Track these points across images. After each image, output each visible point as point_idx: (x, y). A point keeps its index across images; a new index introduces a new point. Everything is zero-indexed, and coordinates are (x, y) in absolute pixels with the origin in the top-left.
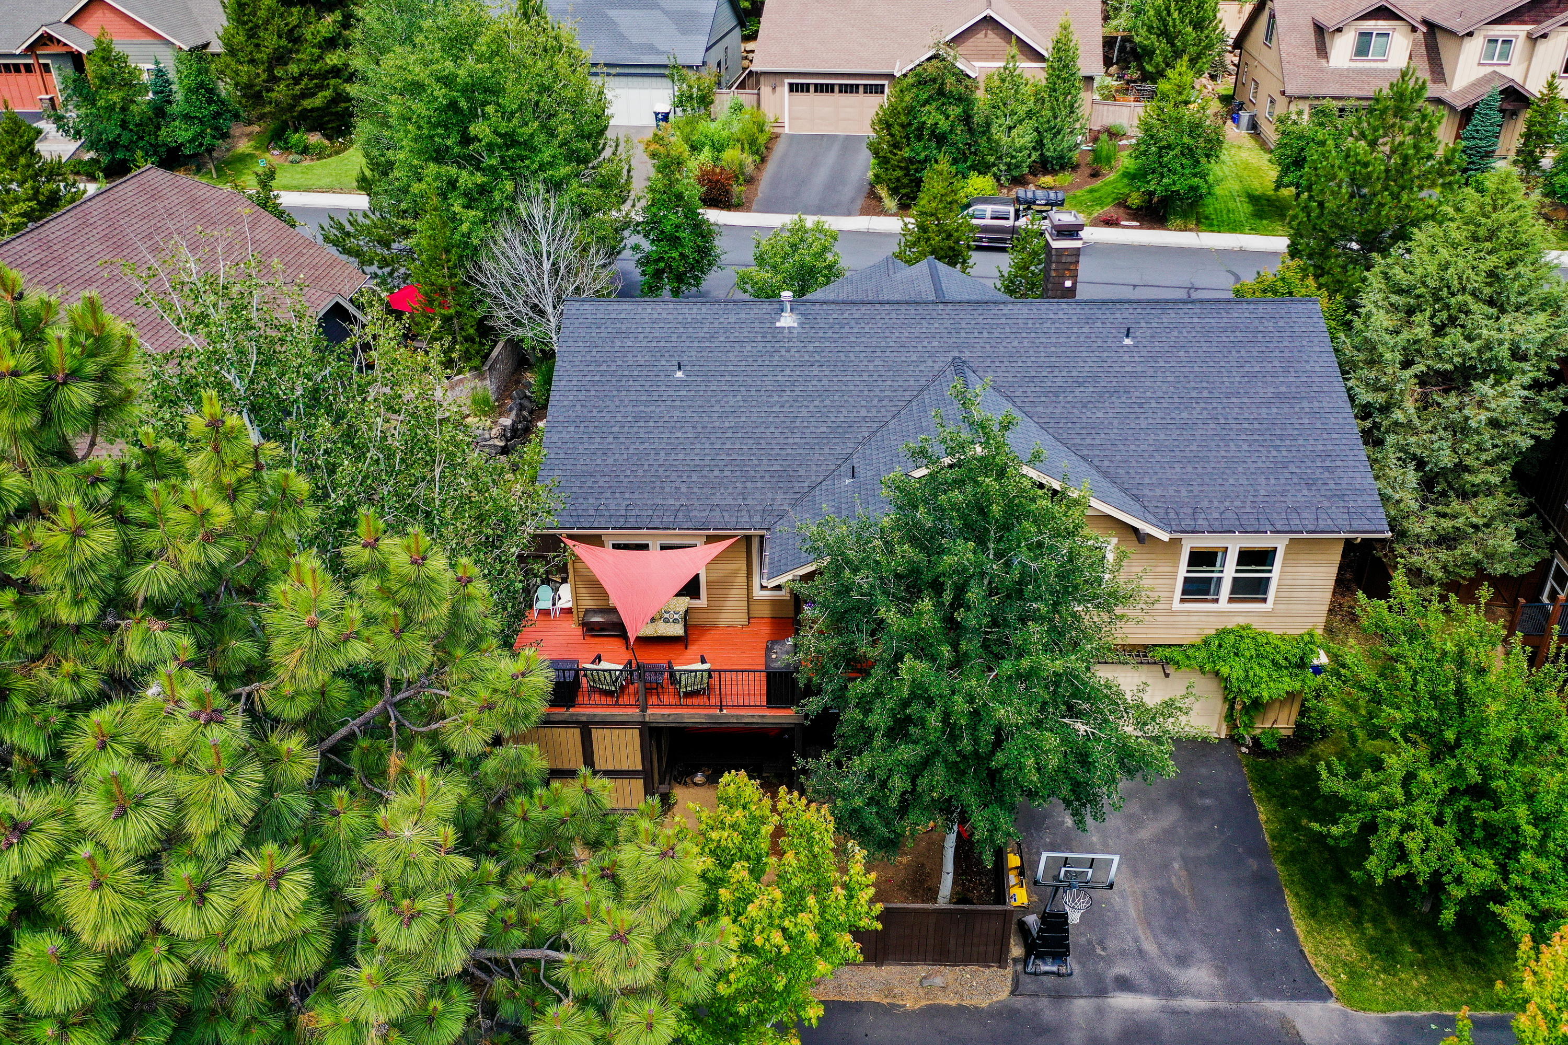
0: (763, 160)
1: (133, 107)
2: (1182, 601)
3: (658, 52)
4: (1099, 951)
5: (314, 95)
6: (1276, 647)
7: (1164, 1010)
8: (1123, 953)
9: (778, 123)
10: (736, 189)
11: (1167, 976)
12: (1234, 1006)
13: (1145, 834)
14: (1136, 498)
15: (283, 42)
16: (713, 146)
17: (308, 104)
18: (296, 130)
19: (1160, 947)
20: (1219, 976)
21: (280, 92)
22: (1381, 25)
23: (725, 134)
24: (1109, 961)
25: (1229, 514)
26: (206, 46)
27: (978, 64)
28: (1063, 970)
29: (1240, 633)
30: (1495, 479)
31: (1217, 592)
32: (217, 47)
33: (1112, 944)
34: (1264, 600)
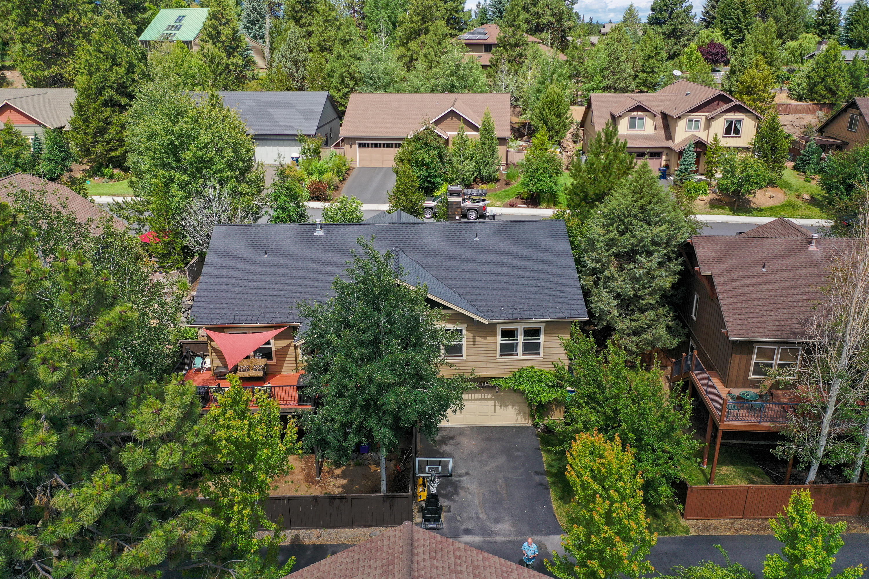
0: (344, 179)
1: (22, 156)
2: (501, 355)
3: (293, 129)
4: (458, 518)
5: (117, 149)
6: (546, 376)
7: (484, 542)
8: (469, 519)
9: (353, 162)
10: (328, 192)
11: (489, 528)
12: (518, 539)
13: (488, 468)
14: (474, 306)
15: (101, 124)
16: (319, 172)
17: (113, 154)
18: (107, 166)
19: (487, 516)
20: (514, 527)
21: (99, 149)
22: (640, 114)
23: (324, 167)
24: (462, 523)
25: (516, 312)
26: (64, 127)
27: (449, 133)
28: (439, 526)
29: (529, 370)
30: (653, 302)
31: (517, 351)
32: (68, 127)
33: (465, 515)
34: (539, 354)
